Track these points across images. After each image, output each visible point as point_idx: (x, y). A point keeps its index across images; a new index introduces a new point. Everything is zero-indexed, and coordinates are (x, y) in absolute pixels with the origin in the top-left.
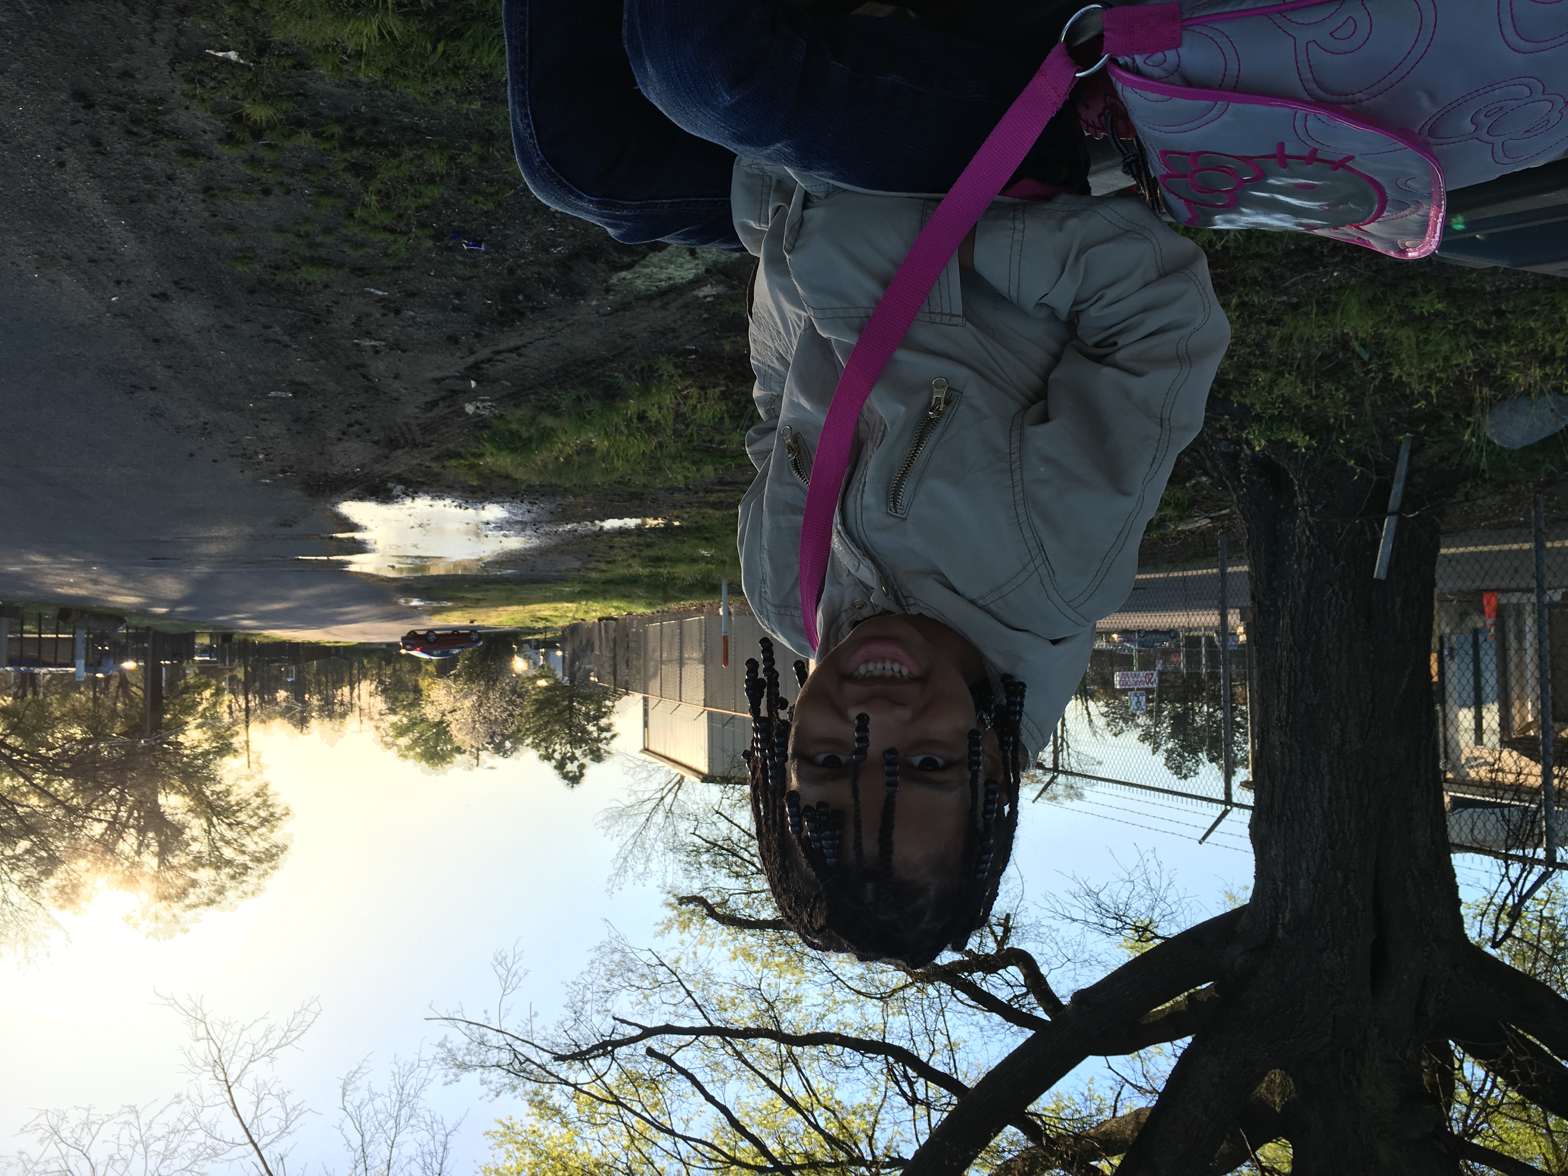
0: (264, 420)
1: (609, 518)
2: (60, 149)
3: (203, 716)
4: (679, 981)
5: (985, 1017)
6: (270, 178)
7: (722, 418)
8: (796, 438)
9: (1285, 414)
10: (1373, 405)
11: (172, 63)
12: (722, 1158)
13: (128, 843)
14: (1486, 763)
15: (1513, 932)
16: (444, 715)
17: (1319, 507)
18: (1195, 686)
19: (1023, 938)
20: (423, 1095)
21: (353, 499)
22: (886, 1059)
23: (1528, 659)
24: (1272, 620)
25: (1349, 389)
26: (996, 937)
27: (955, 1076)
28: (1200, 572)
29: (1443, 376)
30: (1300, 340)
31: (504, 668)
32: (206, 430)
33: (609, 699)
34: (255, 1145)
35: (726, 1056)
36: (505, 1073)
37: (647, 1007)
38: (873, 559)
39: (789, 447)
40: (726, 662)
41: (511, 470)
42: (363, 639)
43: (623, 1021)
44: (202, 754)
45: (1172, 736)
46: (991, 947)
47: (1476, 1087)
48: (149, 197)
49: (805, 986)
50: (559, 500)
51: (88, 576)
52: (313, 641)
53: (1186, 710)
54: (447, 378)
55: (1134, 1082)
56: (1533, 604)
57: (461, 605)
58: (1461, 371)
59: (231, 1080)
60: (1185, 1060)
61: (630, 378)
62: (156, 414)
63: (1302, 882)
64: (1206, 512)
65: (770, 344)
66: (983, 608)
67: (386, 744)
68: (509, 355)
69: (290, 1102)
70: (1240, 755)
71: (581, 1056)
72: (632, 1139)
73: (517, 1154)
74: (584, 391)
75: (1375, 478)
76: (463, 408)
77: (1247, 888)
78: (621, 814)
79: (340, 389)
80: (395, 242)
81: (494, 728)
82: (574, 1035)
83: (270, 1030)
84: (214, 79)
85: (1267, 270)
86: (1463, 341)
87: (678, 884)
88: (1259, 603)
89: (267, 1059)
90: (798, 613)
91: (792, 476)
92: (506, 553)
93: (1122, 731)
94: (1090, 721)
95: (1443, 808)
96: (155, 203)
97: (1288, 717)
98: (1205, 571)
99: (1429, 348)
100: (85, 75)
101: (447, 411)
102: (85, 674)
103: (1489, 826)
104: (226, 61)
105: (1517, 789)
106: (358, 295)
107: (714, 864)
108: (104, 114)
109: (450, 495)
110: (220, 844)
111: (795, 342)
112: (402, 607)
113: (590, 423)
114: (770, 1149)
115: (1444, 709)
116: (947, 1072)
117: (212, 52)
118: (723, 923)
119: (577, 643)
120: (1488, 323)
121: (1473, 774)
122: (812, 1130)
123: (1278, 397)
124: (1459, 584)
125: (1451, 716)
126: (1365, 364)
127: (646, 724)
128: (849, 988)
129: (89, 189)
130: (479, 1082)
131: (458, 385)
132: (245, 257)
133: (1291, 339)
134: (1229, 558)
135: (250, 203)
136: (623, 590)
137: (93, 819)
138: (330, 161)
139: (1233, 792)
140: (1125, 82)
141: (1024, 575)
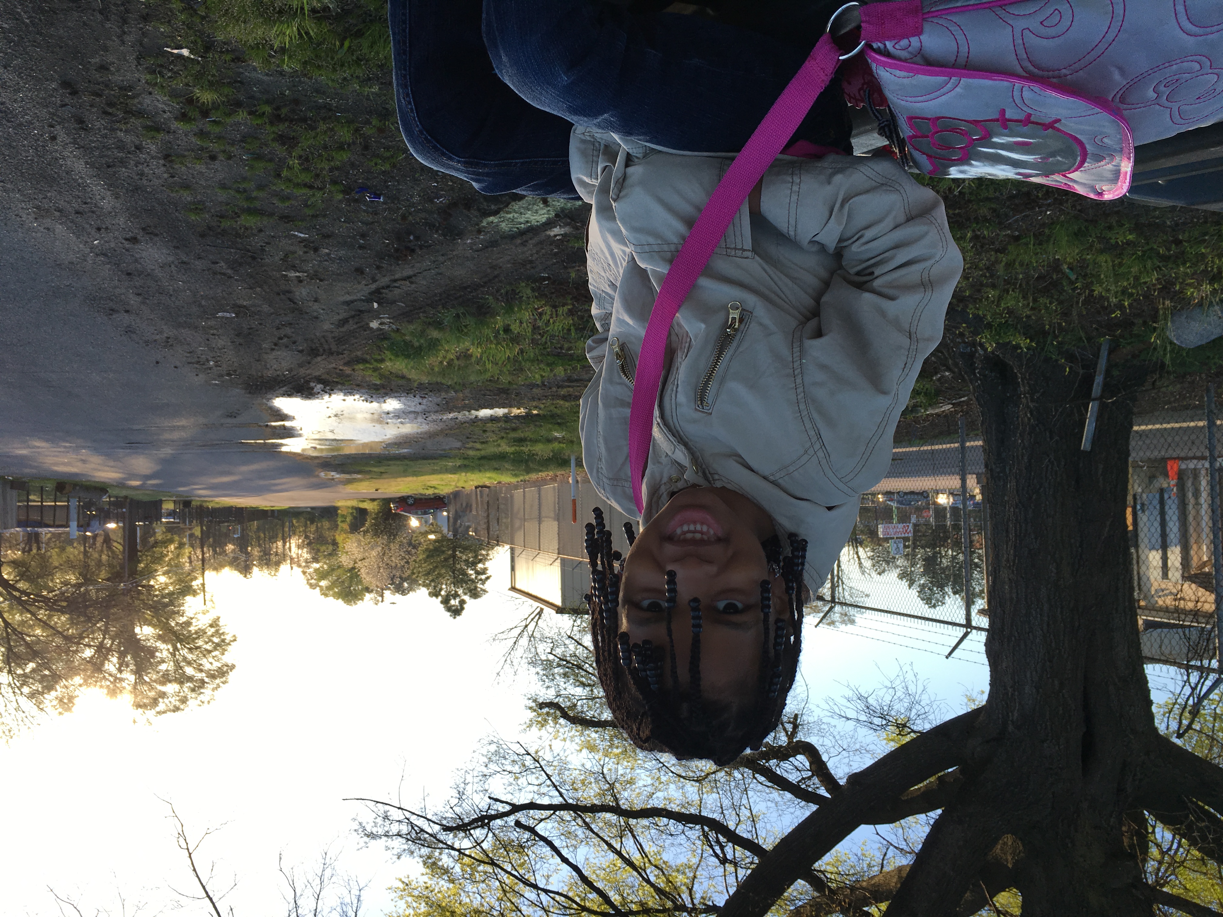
0: (213, 335)
1: (482, 408)
2: (52, 126)
3: (169, 564)
4: (541, 767)
5: (780, 794)
6: (214, 147)
7: (569, 330)
8: (622, 347)
9: (1010, 322)
10: (1080, 315)
11: (138, 59)
12: (575, 906)
13: (111, 665)
14: (1171, 593)
15: (1194, 726)
16: (355, 563)
17: (1037, 395)
18: (941, 535)
19: (809, 733)
21: (283, 395)
22: (703, 828)
23: (1203, 512)
24: (1002, 483)
25: (1060, 303)
26: (786, 732)
27: (756, 841)
28: (944, 446)
29: (1134, 291)
30: (1022, 265)
31: (403, 526)
32: (168, 343)
33: (484, 549)
34: (211, 899)
35: (577, 827)
36: (404, 841)
37: (516, 788)
38: (686, 445)
39: (617, 354)
40: (575, 519)
41: (405, 371)
42: (293, 505)
43: (497, 800)
44: (168, 594)
45: (924, 574)
46: (783, 740)
47: (1165, 847)
48: (121, 162)
49: (638, 771)
50: (443, 395)
51: (79, 457)
52: (253, 506)
53: (935, 554)
54: (356, 301)
55: (897, 845)
56: (1207, 469)
57: (368, 477)
58: (1147, 287)
59: (192, 847)
60: (937, 827)
61: (498, 299)
62: (129, 331)
63: (1027, 688)
64: (949, 399)
65: (603, 274)
66: (773, 483)
67: (311, 585)
68: (402, 282)
70: (977, 589)
71: (464, 827)
72: (504, 891)
73: (415, 905)
74: (461, 310)
75: (1081, 372)
76: (368, 324)
77: (983, 692)
79: (272, 311)
80: (314, 195)
81: (394, 572)
82: (458, 810)
84: (171, 70)
85: (994, 210)
86: (1149, 264)
87: (537, 692)
88: (991, 470)
90: (628, 484)
91: (621, 378)
92: (403, 436)
93: (884, 571)
94: (860, 563)
95: (1137, 629)
96: (126, 168)
97: (1014, 560)
98: (948, 446)
99: (1122, 270)
100: (71, 68)
101: (355, 326)
102: (77, 533)
103: (1174, 643)
104: (181, 56)
105: (1196, 614)
106: (285, 237)
107: (565, 675)
108: (86, 98)
109: (358, 392)
110: (182, 664)
111: (621, 271)
112: (322, 479)
113: (466, 334)
114: (612, 900)
115: (1137, 552)
116: (750, 838)
117: (169, 50)
118: (573, 723)
119: (458, 506)
120: (1169, 250)
121: (1160, 602)
122: (645, 884)
123: (1004, 309)
124: (1148, 454)
125: (1143, 557)
126: (1072, 283)
127: (513, 569)
128: (672, 772)
129: (75, 156)
130: (384, 848)
131: (364, 306)
132: (197, 208)
133: (1014, 264)
134: (967, 435)
135: (200, 167)
136: (495, 464)
137: (85, 645)
138: (262, 133)
139: (972, 618)
140: (878, 63)
141: (806, 458)
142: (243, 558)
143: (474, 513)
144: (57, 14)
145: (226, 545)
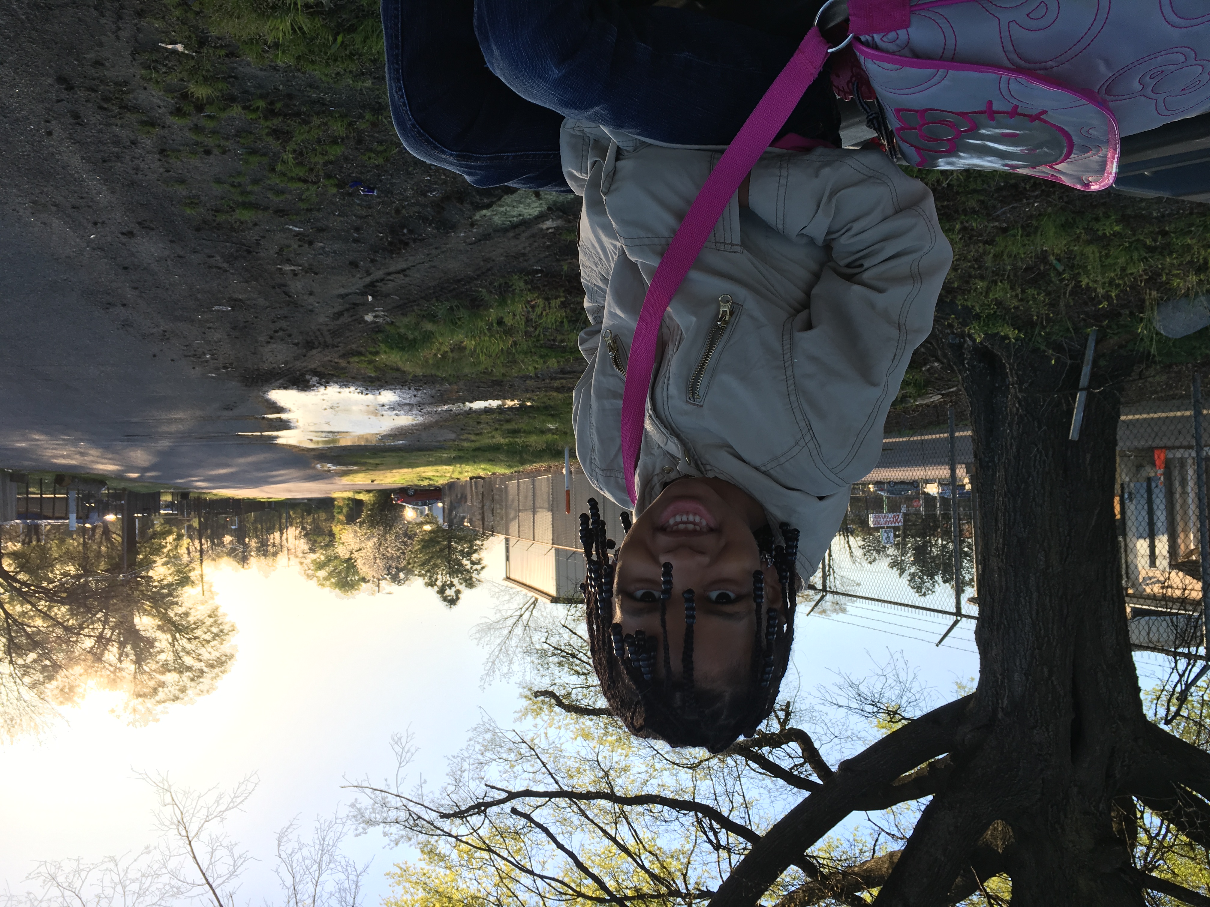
0: (209, 328)
1: (476, 400)
2: (48, 121)
3: (167, 556)
4: (536, 754)
5: (772, 781)
6: (210, 142)
7: (562, 322)
8: (615, 339)
9: (998, 313)
10: (1067, 306)
11: (133, 54)
12: (570, 892)
13: (112, 654)
14: (1159, 581)
15: (1181, 713)
16: (352, 553)
17: (1026, 385)
18: (931, 524)
19: (800, 720)
20: (339, 845)
21: (279, 388)
22: (696, 815)
23: (1190, 501)
24: (991, 472)
25: (1048, 294)
26: (779, 719)
27: (749, 827)
28: (934, 436)
29: (1121, 282)
30: (1009, 256)
31: (398, 517)
32: (165, 336)
33: (479, 539)
34: (211, 886)
35: (572, 814)
36: (402, 827)
37: (512, 775)
38: (678, 436)
39: (610, 346)
40: (569, 510)
41: (400, 364)
42: (290, 496)
43: (493, 787)
44: (167, 585)
45: (914, 563)
46: (776, 727)
47: (1154, 832)
48: (117, 158)
49: (632, 758)
50: (438, 387)
51: (77, 449)
52: (251, 497)
53: (925, 543)
54: (350, 294)
55: (888, 831)
56: (1194, 458)
57: (364, 468)
58: (1134, 278)
59: (191, 835)
60: (928, 813)
61: (491, 292)
62: (126, 324)
63: (1016, 675)
64: (938, 390)
65: (595, 268)
66: (766, 473)
67: (308, 576)
68: (397, 275)
69: (237, 852)
70: (967, 578)
71: (460, 815)
72: (501, 877)
73: (412, 890)
74: (456, 303)
75: (1069, 362)
76: (362, 317)
77: (973, 680)
78: (489, 628)
79: (267, 304)
80: (308, 189)
81: (391, 563)
82: (455, 797)
83: (220, 797)
84: (166, 66)
85: (982, 202)
86: (1136, 256)
87: (533, 681)
88: (980, 460)
89: (219, 819)
90: (621, 475)
91: (613, 369)
93: (875, 560)
94: (851, 552)
95: (1126, 617)
96: (122, 163)
97: (1004, 548)
98: (938, 436)
99: (1110, 261)
100: (66, 64)
101: (350, 319)
102: (76, 525)
103: (1161, 630)
104: (175, 52)
105: (1183, 601)
106: (280, 231)
107: (560, 664)
108: (81, 94)
109: (354, 384)
110: (181, 654)
111: (612, 265)
112: (319, 471)
113: (460, 327)
114: (608, 885)
115: (1125, 540)
116: (744, 824)
117: (164, 45)
118: (568, 711)
119: (453, 497)
120: (1155, 241)
121: (1148, 590)
122: (639, 870)
123: (992, 300)
124: (1136, 443)
125: (1131, 545)
126: (1059, 274)
127: (508, 559)
128: (666, 760)
129: (71, 152)
130: (382, 835)
131: (359, 299)
132: (192, 203)
133: (1002, 255)
134: (956, 425)
135: (195, 161)
136: (488, 455)
137: (85, 636)
138: (256, 128)
139: (962, 606)
140: (867, 55)
141: (797, 448)
142: (240, 548)
143: (469, 503)
144: (52, 10)
145: (224, 536)
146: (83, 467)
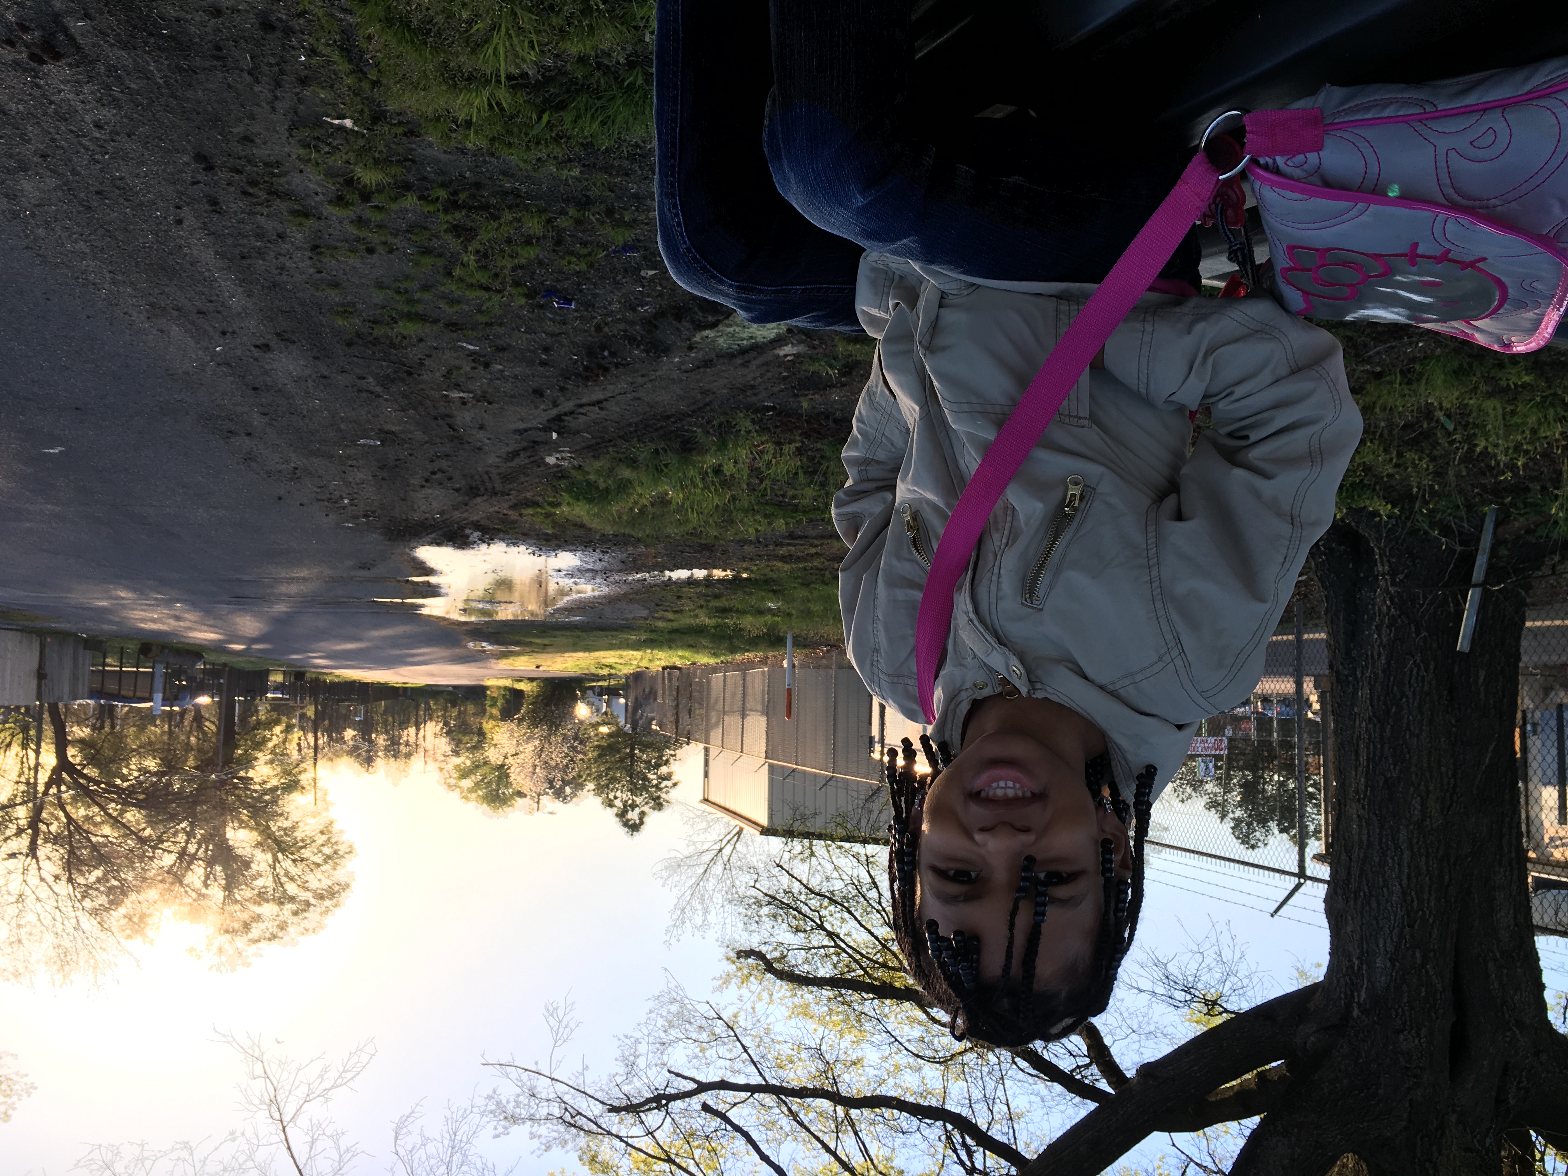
0: (351, 466)
1: (678, 568)
2: (178, 207)
3: (273, 752)
4: (736, 1036)
5: (1047, 1086)
6: (374, 238)
7: (796, 474)
8: (915, 516)
9: (1366, 482)
10: (1458, 476)
11: (290, 129)
13: (196, 874)
16: (506, 757)
17: (1401, 577)
18: (1265, 754)
20: (475, 1141)
21: (431, 544)
22: (945, 1127)
24: (1351, 690)
25: (1433, 459)
27: (1014, 1147)
29: (1530, 448)
30: (1384, 409)
31: (567, 714)
32: (295, 475)
33: (669, 748)
35: (781, 1116)
36: (555, 1126)
37: (703, 1061)
39: (908, 524)
40: (789, 714)
41: (586, 520)
42: (431, 681)
43: (678, 1075)
44: (270, 789)
45: (1240, 805)
48: (259, 254)
50: (631, 549)
51: (171, 612)
52: (382, 681)
53: (1257, 778)
54: (530, 429)
55: (1199, 1162)
57: (528, 650)
58: (1548, 443)
59: (286, 1119)
60: (1254, 1140)
61: (708, 432)
62: (249, 458)
63: (1378, 960)
66: (1112, 693)
67: (450, 786)
68: (591, 408)
69: (344, 1143)
70: (1312, 827)
71: (633, 1109)
74: (663, 445)
75: (1459, 548)
76: (543, 459)
78: (677, 865)
79: (427, 439)
80: (490, 299)
81: (555, 773)
82: (626, 1088)
83: (325, 1070)
84: (329, 144)
85: (1350, 339)
86: (1551, 413)
87: (737, 937)
88: (1337, 672)
89: (322, 1099)
90: (914, 684)
91: (911, 553)
93: (1188, 797)
95: (1526, 889)
96: (264, 260)
97: (1366, 791)
99: (1516, 420)
100: (208, 139)
101: (527, 461)
102: (161, 708)
104: (342, 128)
106: (451, 349)
107: (775, 917)
108: (223, 175)
109: (524, 542)
110: (284, 879)
112: (470, 651)
113: (666, 475)
115: (1527, 787)
116: (1007, 1141)
117: (329, 120)
118: (781, 979)
119: (640, 691)
121: (1557, 855)
123: (1359, 465)
124: (1545, 658)
125: (1535, 794)
126: (1449, 434)
127: (706, 775)
128: (906, 1049)
129: (203, 245)
130: (528, 1135)
131: (540, 436)
132: (346, 311)
133: (1374, 408)
134: (1305, 625)
135: (354, 261)
136: (690, 640)
137: (164, 850)
138: (433, 223)
139: (1307, 865)
140: (1263, 180)
141: (1159, 665)
142: (365, 746)
143: (659, 701)
144: (196, 73)
145: (344, 729)
146: (176, 635)
